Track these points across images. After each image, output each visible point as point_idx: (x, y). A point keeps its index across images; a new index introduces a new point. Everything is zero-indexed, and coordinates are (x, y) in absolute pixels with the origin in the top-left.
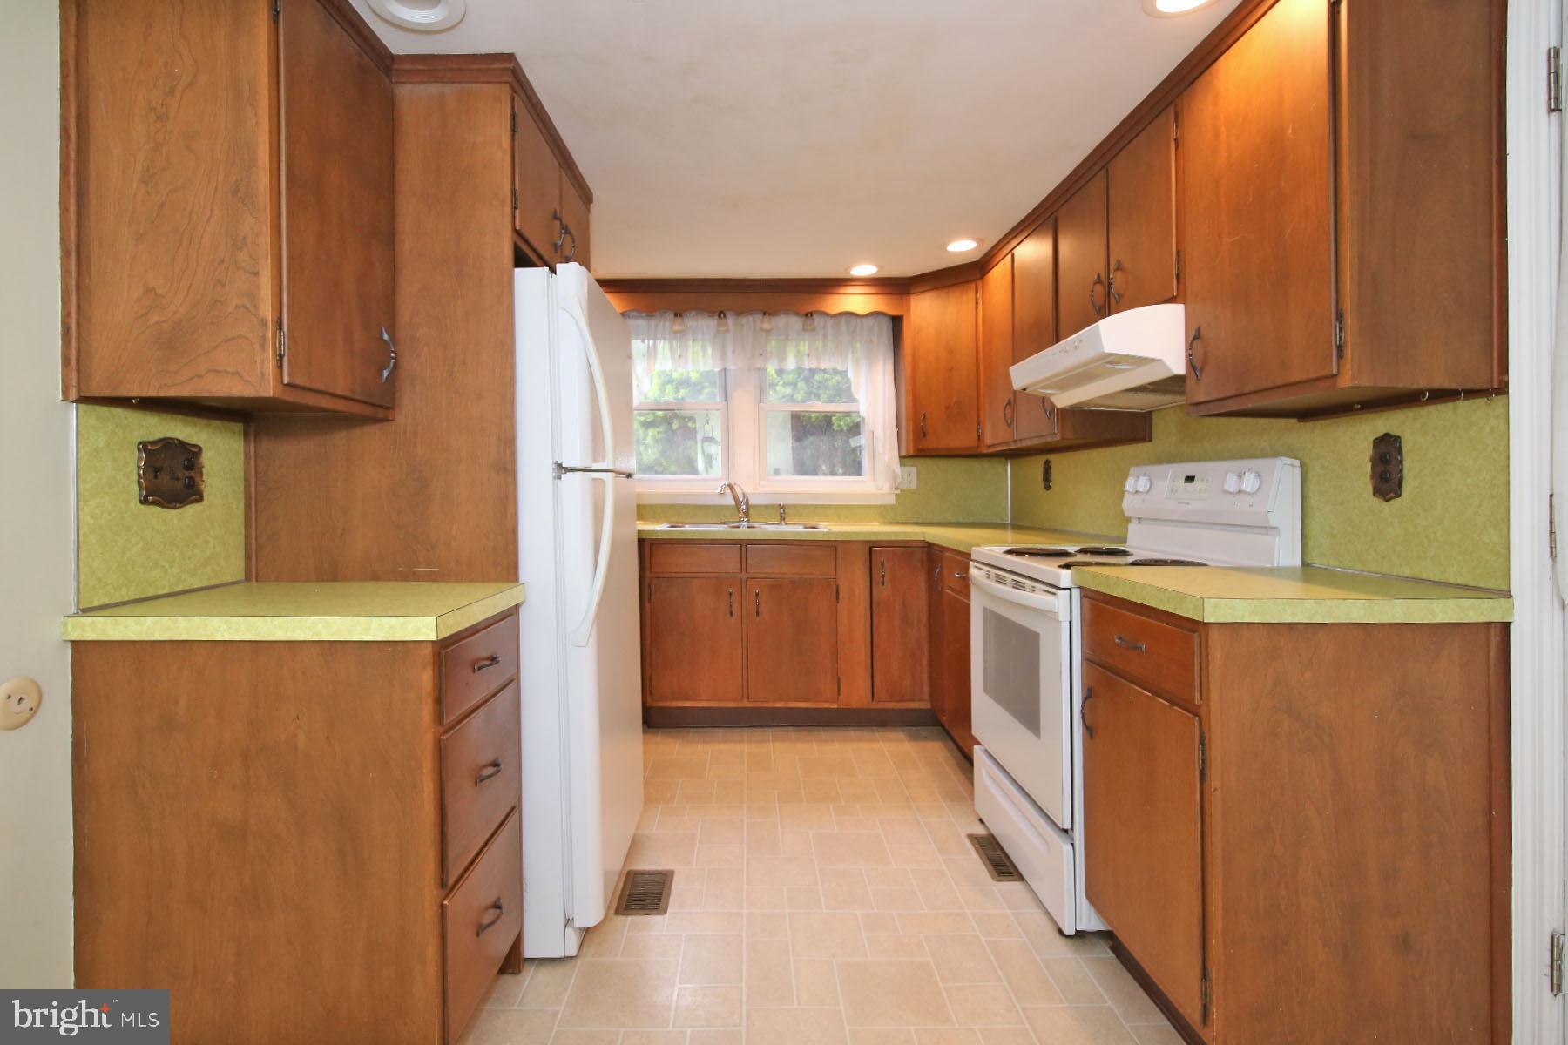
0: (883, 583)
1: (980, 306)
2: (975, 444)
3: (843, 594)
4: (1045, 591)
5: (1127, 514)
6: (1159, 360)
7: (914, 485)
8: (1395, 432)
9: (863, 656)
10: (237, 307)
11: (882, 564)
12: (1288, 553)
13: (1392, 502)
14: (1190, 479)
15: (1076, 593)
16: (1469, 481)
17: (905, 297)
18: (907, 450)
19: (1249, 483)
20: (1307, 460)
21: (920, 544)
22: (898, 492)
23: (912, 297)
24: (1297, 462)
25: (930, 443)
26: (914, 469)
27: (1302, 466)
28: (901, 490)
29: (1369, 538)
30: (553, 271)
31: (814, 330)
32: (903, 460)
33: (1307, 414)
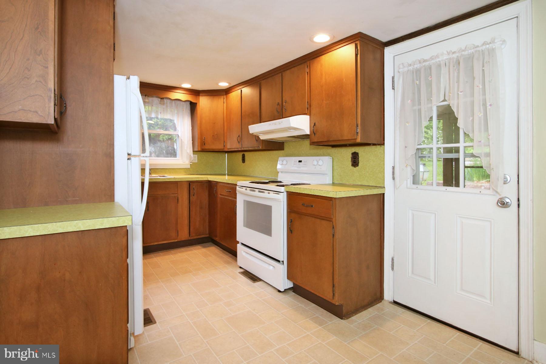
0: (194, 195)
1: (225, 103)
2: (222, 148)
3: (180, 200)
4: (273, 193)
5: (278, 171)
6: (304, 130)
7: (196, 161)
8: (357, 152)
9: (186, 222)
10: (36, 81)
11: (194, 189)
12: (329, 180)
13: (356, 168)
14: (300, 161)
15: (285, 193)
16: (375, 163)
17: (198, 96)
18: (198, 149)
19: (320, 163)
20: (334, 157)
21: (206, 181)
22: (191, 163)
23: (200, 97)
24: (331, 158)
25: (207, 147)
26: (196, 156)
27: (333, 158)
28: (193, 163)
29: (350, 176)
30: (128, 78)
31: (164, 104)
32: (194, 152)
33: (333, 146)
